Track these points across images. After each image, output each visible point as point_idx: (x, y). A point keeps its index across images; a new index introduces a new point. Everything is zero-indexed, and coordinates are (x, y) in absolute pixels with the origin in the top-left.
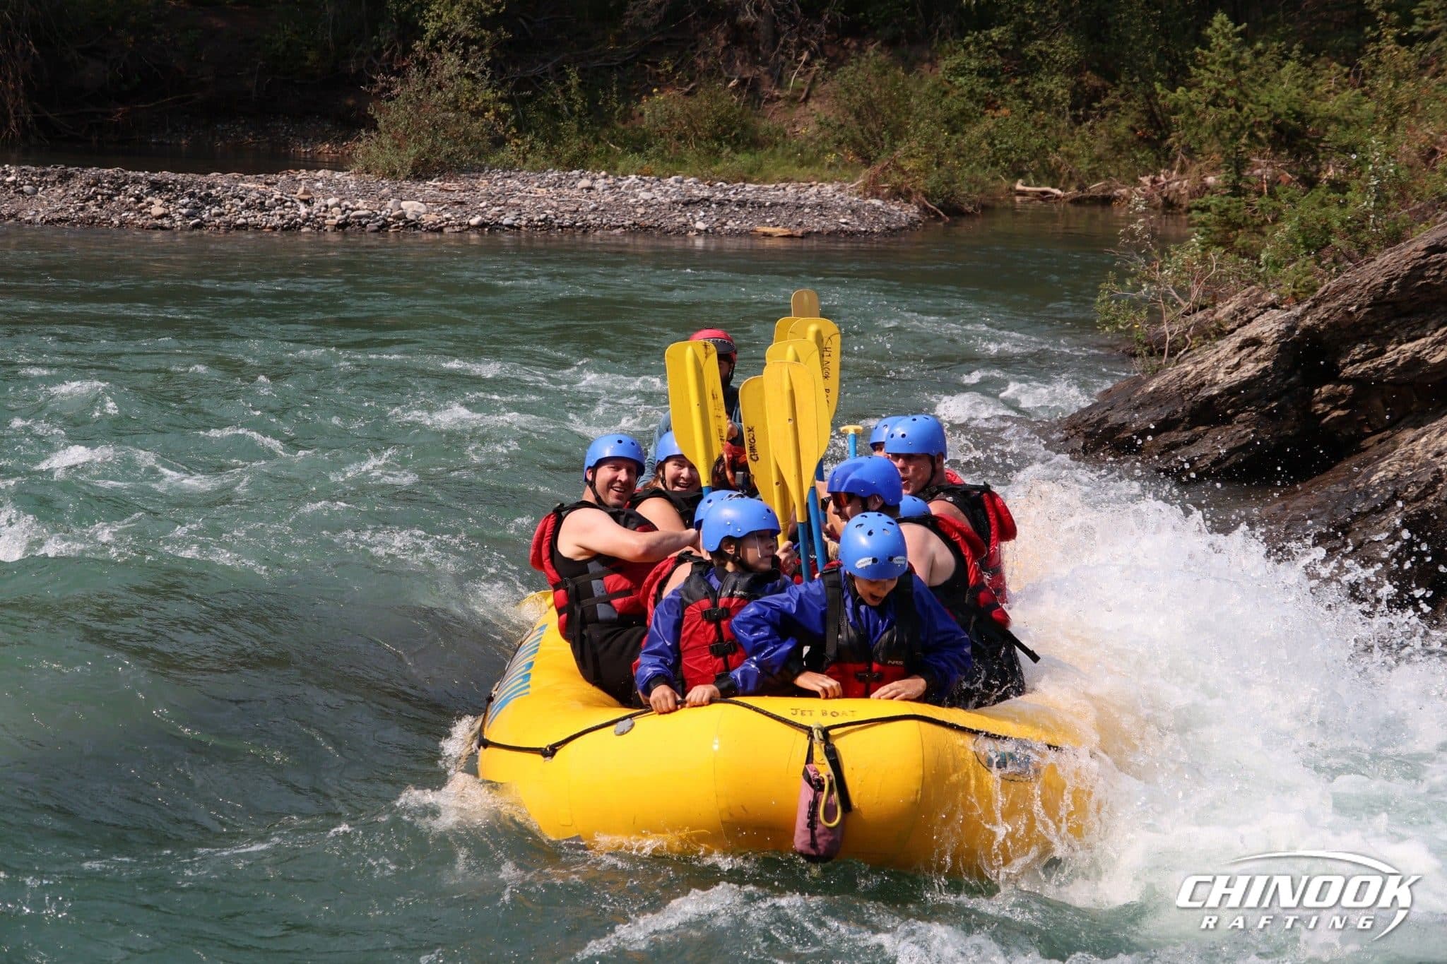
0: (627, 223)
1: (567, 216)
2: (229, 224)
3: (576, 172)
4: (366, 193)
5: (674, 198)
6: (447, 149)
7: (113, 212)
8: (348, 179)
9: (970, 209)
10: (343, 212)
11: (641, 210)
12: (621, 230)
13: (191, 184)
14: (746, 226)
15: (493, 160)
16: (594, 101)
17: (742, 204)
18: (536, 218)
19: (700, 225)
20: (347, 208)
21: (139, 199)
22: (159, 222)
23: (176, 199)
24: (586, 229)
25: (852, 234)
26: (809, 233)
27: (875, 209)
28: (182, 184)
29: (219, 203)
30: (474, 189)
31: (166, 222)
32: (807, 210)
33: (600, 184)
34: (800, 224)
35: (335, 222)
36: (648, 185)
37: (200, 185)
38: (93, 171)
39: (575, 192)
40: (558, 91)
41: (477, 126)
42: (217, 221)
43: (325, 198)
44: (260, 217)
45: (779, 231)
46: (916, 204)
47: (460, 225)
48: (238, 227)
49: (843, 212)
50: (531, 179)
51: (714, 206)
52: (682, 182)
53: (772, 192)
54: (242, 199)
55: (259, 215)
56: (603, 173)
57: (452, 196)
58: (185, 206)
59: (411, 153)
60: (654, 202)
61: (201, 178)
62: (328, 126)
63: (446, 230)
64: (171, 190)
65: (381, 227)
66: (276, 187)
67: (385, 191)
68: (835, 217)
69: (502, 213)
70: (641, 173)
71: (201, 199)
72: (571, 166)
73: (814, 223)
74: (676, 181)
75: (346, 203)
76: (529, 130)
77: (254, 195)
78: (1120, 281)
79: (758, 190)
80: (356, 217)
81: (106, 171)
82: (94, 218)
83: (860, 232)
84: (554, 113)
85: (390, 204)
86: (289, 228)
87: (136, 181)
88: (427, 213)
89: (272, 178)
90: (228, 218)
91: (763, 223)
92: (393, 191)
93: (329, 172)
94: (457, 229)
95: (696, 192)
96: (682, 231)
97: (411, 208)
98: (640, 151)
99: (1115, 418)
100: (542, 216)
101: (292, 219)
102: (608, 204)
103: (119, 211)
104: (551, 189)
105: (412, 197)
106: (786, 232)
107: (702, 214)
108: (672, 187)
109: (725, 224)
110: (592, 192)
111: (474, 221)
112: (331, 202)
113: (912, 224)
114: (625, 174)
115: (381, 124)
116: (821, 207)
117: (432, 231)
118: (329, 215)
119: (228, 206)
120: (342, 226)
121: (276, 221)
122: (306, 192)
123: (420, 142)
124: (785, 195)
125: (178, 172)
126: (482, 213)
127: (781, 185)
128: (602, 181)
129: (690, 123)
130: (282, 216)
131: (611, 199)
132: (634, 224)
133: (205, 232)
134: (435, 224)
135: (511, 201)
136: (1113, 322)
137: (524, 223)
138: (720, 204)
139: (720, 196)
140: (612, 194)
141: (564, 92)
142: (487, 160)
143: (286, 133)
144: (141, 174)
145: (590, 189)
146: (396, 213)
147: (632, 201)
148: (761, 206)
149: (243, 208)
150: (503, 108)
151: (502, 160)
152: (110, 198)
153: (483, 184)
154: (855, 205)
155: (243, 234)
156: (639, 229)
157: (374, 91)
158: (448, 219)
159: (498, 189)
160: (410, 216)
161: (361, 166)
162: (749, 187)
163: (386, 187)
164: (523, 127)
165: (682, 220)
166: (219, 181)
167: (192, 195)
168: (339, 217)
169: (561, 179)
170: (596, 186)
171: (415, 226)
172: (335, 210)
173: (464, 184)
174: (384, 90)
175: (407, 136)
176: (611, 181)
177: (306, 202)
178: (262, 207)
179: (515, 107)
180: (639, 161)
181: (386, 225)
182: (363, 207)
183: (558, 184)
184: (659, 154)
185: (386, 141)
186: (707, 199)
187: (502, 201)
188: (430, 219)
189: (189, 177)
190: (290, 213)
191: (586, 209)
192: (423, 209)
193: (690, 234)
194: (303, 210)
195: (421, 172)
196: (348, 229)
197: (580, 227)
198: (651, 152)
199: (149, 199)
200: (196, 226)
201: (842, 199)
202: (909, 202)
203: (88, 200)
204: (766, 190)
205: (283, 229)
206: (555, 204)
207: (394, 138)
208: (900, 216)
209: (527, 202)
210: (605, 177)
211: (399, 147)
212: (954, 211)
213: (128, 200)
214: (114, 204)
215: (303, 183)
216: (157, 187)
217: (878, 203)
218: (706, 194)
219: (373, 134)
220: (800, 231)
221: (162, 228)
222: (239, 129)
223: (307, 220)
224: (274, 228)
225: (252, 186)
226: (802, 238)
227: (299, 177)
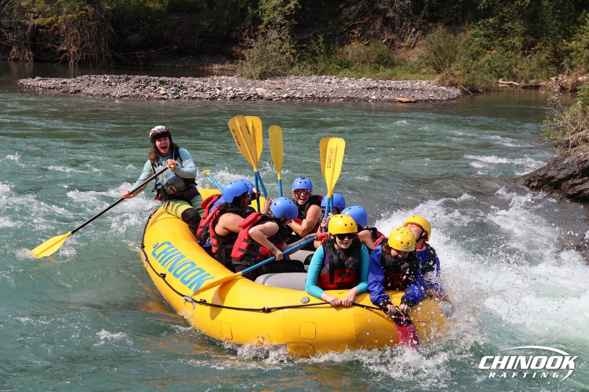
0: (344, 96)
1: (321, 94)
2: (189, 98)
3: (324, 76)
4: (242, 85)
5: (363, 87)
6: (272, 67)
7: (146, 93)
8: (234, 79)
9: (481, 90)
10: (234, 92)
11: (350, 91)
12: (342, 99)
13: (175, 82)
14: (392, 97)
15: (290, 72)
16: (329, 48)
17: (390, 89)
18: (309, 95)
19: (374, 97)
20: (235, 91)
21: (155, 88)
22: (163, 96)
23: (169, 87)
24: (328, 99)
25: (435, 101)
26: (417, 100)
27: (444, 91)
28: (172, 82)
29: (186, 89)
30: (284, 83)
31: (166, 97)
32: (416, 91)
33: (334, 81)
34: (413, 97)
35: (230, 96)
36: (352, 81)
37: (179, 82)
38: (137, 77)
39: (324, 84)
40: (315, 45)
41: (284, 58)
42: (185, 96)
43: (227, 87)
44: (201, 95)
45: (405, 100)
46: (460, 88)
47: (279, 97)
48: (193, 98)
49: (431, 92)
50: (306, 79)
51: (379, 90)
52: (366, 80)
53: (401, 84)
54: (195, 88)
55: (201, 94)
56: (334, 77)
57: (275, 86)
58: (173, 90)
59: (259, 69)
60: (355, 88)
61: (178, 79)
62: (224, 59)
63: (273, 99)
64: (168, 84)
65: (248, 98)
66: (207, 82)
67: (249, 84)
68: (428, 94)
69: (295, 93)
70: (350, 77)
71: (179, 87)
72: (321, 74)
73: (419, 96)
74: (363, 80)
75: (235, 89)
76: (304, 60)
77: (199, 86)
78: (551, 119)
79: (396, 83)
80: (239, 94)
81: (142, 77)
82: (138, 95)
83: (437, 100)
84: (314, 53)
85: (252, 89)
86: (213, 99)
87: (154, 81)
88: (266, 93)
89: (205, 79)
90: (189, 95)
91: (399, 96)
92: (253, 84)
93: (226, 77)
94: (278, 99)
95: (372, 84)
96: (366, 100)
97: (260, 91)
98: (348, 68)
99: (550, 174)
100: (311, 94)
101: (214, 95)
102: (337, 89)
103: (148, 92)
104: (314, 83)
105: (260, 86)
106: (408, 100)
107: (374, 93)
108: (363, 82)
109: (383, 97)
110: (331, 84)
111: (285, 96)
112: (229, 88)
113: (458, 97)
114: (342, 77)
115: (247, 59)
116: (422, 90)
117: (268, 100)
118: (228, 94)
119: (189, 90)
120: (233, 98)
121: (208, 96)
122: (219, 85)
123: (262, 65)
124: (407, 85)
125: (169, 77)
126: (288, 93)
127: (405, 81)
128: (334, 80)
129: (367, 57)
130: (210, 94)
131: (338, 87)
132: (348, 97)
133: (180, 100)
134: (269, 97)
135: (299, 88)
136: (549, 136)
137: (304, 96)
138: (382, 89)
139: (381, 86)
140: (339, 85)
141: (317, 45)
142: (288, 72)
143: (208, 61)
144: (157, 78)
145: (329, 83)
146: (254, 93)
147: (346, 88)
148: (398, 89)
149: (195, 91)
150: (294, 51)
151: (294, 72)
152: (144, 87)
153: (287, 81)
154: (435, 89)
155: (195, 101)
156: (349, 99)
157: (245, 45)
158: (274, 95)
159: (293, 83)
160: (260, 94)
161: (239, 75)
162: (392, 82)
163: (250, 82)
164: (301, 59)
165: (367, 95)
166: (186, 81)
167: (176, 86)
168: (232, 94)
169: (317, 79)
170: (332, 82)
171: (261, 98)
172: (231, 91)
173: (280, 81)
174: (248, 44)
175: (257, 63)
176: (337, 80)
177: (219, 88)
178: (202, 91)
179: (297, 50)
180: (348, 72)
181: (250, 98)
182: (241, 90)
183: (317, 81)
184: (356, 69)
185: (249, 64)
186: (376, 87)
187: (295, 88)
188: (267, 95)
189: (174, 79)
190: (213, 93)
191: (328, 91)
192: (264, 91)
193: (370, 101)
194: (218, 92)
195: (263, 77)
196: (235, 99)
197: (326, 98)
198: (353, 68)
199: (159, 87)
200: (177, 98)
201: (430, 87)
202: (456, 88)
203: (136, 88)
204: (399, 83)
205: (210, 99)
206: (316, 89)
207: (252, 63)
208: (453, 94)
209: (305, 88)
210: (335, 78)
211: (254, 67)
212: (475, 91)
213: (151, 88)
214: (146, 90)
215: (217, 81)
216: (162, 83)
217: (444, 88)
218: (376, 85)
219: (244, 62)
220: (413, 100)
221: (164, 99)
222: (190, 60)
223: (220, 95)
224: (207, 99)
225: (198, 82)
226: (415, 102)
227: (215, 79)
